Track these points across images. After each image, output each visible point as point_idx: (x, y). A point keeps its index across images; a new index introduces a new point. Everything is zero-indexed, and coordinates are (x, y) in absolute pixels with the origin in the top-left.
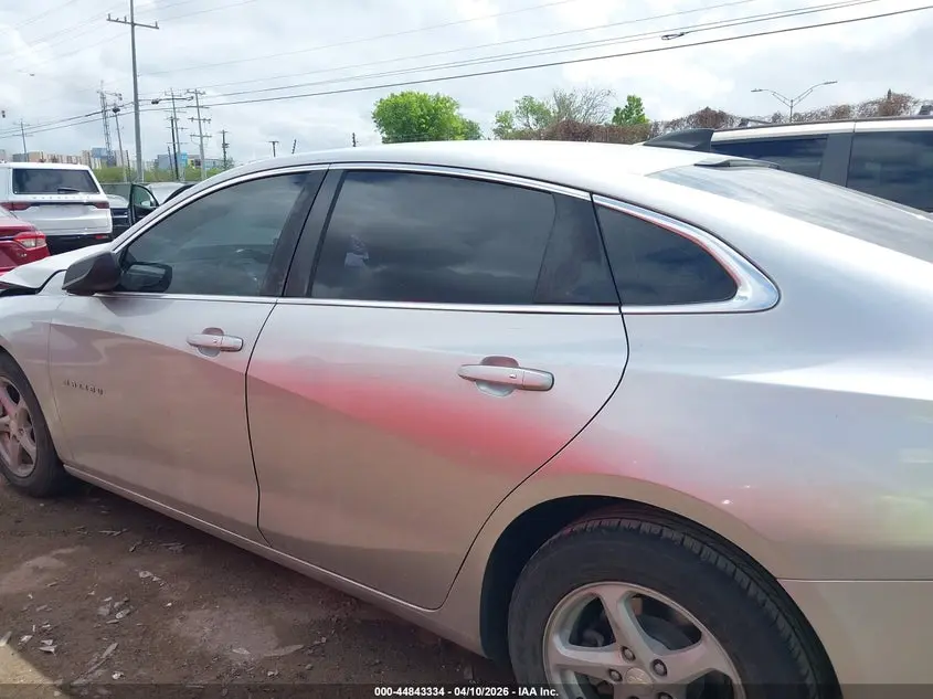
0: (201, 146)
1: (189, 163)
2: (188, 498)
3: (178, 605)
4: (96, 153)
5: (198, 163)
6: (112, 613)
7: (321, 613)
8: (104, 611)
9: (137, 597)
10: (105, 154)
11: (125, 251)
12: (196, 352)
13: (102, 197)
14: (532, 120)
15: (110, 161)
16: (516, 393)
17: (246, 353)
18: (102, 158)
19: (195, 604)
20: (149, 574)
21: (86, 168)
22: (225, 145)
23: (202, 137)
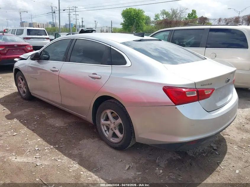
0: (76, 22)
1: (74, 26)
2: (51, 98)
3: (48, 118)
4: (50, 23)
5: (75, 26)
6: (37, 118)
7: (73, 120)
8: (35, 118)
9: (41, 116)
10: (52, 23)
11: (41, 52)
12: (51, 71)
13: (48, 36)
14: (165, 16)
15: (54, 25)
16: (96, 79)
17: (59, 72)
18: (52, 24)
19: (51, 118)
20: (44, 113)
21: (44, 29)
22: (82, 22)
23: (76, 19)
